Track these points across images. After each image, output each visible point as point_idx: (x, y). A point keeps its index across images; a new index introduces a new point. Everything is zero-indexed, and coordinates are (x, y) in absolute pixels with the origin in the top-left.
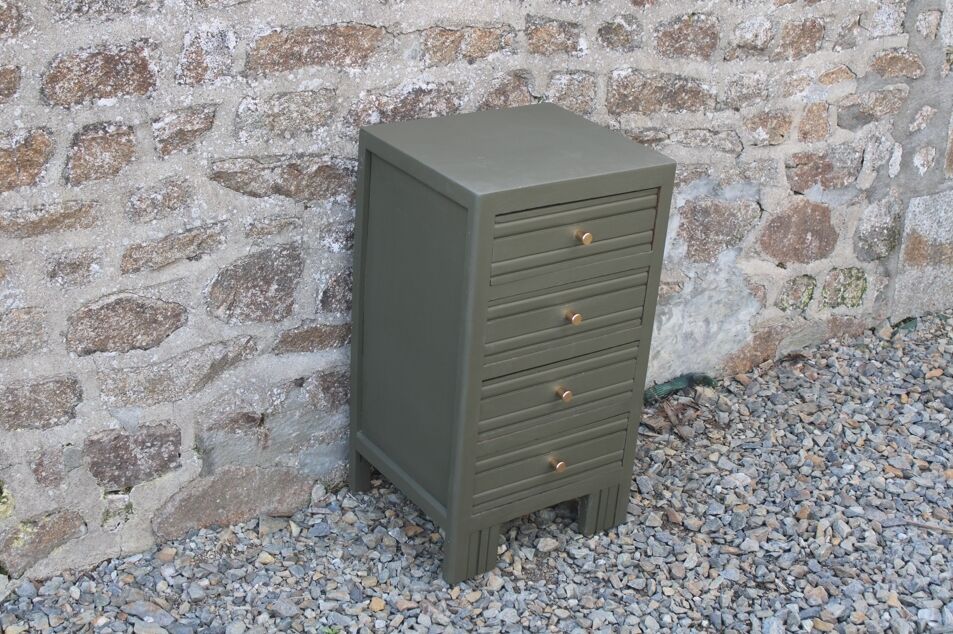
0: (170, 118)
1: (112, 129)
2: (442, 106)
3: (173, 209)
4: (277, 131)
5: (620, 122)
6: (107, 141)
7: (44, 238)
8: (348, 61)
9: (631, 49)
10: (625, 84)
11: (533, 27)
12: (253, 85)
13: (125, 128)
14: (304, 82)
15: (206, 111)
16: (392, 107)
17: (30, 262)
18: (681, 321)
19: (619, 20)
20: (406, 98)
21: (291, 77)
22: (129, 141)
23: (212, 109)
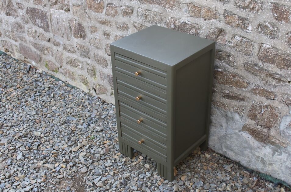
0: (124, 7)
1: (113, 6)
2: (194, 31)
3: (124, 30)
4: (147, 20)
5: (264, 65)
6: (112, 8)
7: (103, 26)
8: (167, 6)
9: (274, 38)
10: (267, 51)
11: (227, 15)
12: (142, 5)
13: (115, 6)
14: (154, 9)
15: (131, 8)
16: (178, 25)
17: (101, 30)
18: (285, 160)
19: (267, 24)
20: (182, 24)
21: (151, 6)
22: (116, 10)
23: (132, 8)
